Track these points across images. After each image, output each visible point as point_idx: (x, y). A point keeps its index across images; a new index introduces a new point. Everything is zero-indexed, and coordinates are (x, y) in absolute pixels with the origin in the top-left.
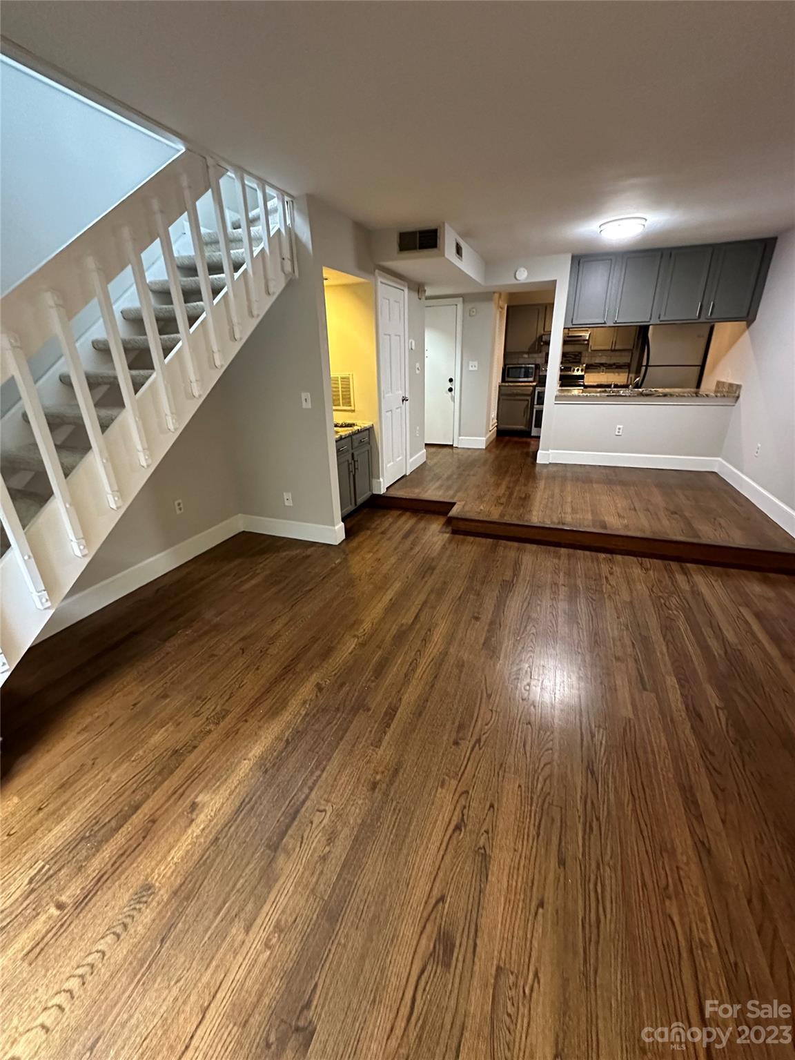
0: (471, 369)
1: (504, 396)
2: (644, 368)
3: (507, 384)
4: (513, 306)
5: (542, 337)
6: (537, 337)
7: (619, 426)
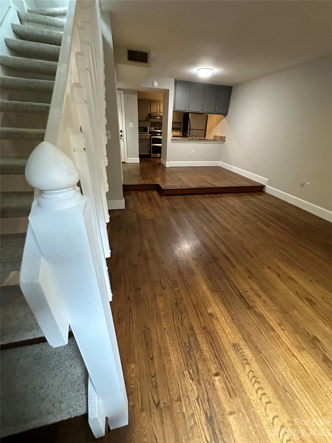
0: (130, 126)
3: (141, 135)
5: (150, 114)
6: (148, 114)
7: (192, 151)
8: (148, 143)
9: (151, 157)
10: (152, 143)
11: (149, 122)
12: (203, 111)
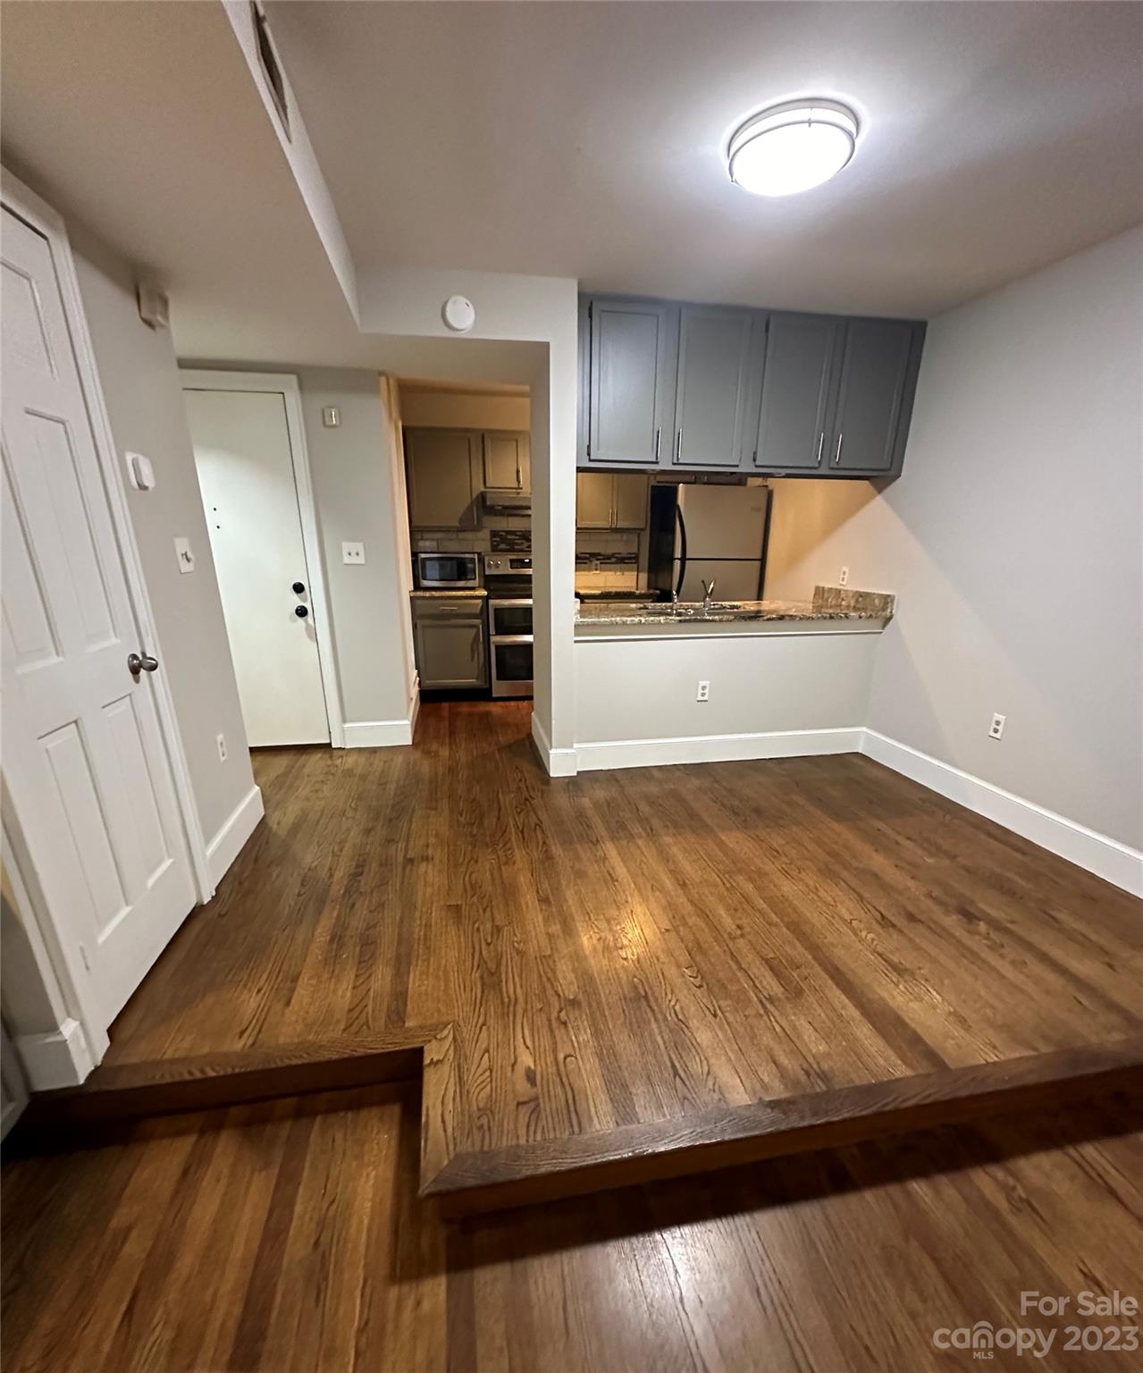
0: (347, 559)
1: (426, 619)
2: (677, 564)
3: (427, 594)
4: (415, 429)
5: (483, 496)
6: (474, 496)
7: (702, 683)
8: (474, 630)
9: (494, 695)
10: (492, 631)
11: (485, 534)
12: (758, 463)
